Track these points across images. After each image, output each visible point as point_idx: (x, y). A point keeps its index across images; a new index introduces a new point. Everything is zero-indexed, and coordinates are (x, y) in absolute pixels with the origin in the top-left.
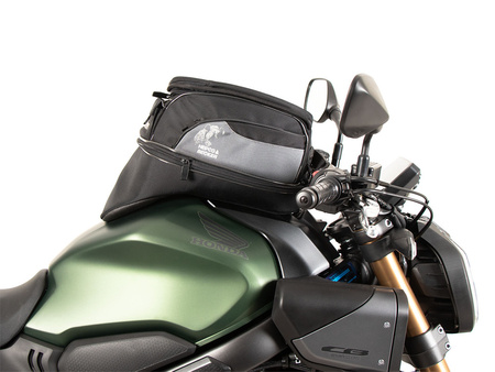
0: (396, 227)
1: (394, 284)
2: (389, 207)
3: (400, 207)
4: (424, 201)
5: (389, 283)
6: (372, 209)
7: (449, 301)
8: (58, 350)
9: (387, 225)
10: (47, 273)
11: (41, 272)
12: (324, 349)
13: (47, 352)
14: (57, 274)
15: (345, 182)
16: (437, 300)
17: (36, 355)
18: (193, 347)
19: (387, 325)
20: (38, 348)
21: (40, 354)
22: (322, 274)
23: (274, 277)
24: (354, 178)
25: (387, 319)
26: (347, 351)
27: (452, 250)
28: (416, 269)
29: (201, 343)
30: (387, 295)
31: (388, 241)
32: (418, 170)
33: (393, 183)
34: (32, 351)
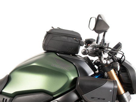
0: (114, 61)
1: (113, 78)
2: (112, 55)
3: (116, 55)
4: (123, 53)
5: (112, 78)
6: (105, 55)
7: (131, 84)
8: (12, 98)
9: (112, 61)
10: (9, 75)
11: (7, 75)
12: (91, 98)
13: (8, 99)
14: (12, 76)
15: (97, 47)
16: (127, 84)
17: (5, 100)
18: (52, 97)
19: (111, 91)
20: (5, 98)
21: (6, 100)
22: (92, 76)
23: (77, 76)
24: (100, 46)
25: (111, 89)
26: (99, 99)
27: (132, 69)
28: (121, 74)
29: (54, 96)
30: (111, 82)
31: (111, 66)
32: (121, 44)
33: (113, 48)
34: (4, 99)
